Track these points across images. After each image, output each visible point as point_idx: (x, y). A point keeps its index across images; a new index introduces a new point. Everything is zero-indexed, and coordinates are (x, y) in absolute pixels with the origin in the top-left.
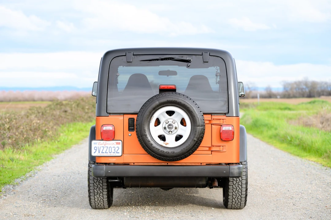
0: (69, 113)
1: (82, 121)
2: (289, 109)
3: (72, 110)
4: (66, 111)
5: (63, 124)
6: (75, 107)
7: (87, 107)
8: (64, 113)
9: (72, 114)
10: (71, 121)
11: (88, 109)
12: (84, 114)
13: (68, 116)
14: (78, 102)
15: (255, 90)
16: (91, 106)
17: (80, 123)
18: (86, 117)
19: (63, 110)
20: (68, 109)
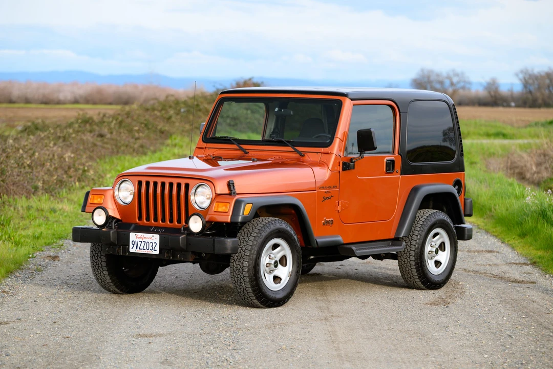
0: (108, 139)
1: (131, 154)
2: (504, 136)
3: (111, 133)
4: (101, 136)
5: (100, 159)
6: (115, 128)
7: (136, 128)
8: (99, 139)
9: (112, 139)
10: (112, 153)
11: (138, 131)
12: (132, 140)
13: (107, 143)
14: (120, 118)
15: (463, 88)
16: (143, 125)
17: (128, 157)
18: (136, 146)
19: (97, 133)
20: (105, 131)
